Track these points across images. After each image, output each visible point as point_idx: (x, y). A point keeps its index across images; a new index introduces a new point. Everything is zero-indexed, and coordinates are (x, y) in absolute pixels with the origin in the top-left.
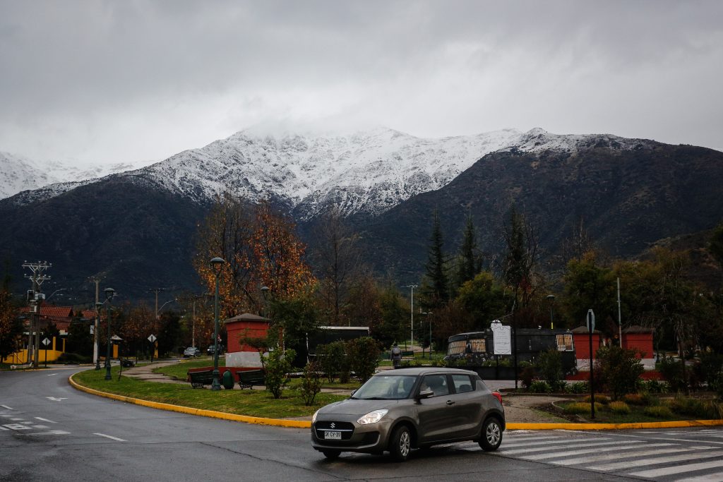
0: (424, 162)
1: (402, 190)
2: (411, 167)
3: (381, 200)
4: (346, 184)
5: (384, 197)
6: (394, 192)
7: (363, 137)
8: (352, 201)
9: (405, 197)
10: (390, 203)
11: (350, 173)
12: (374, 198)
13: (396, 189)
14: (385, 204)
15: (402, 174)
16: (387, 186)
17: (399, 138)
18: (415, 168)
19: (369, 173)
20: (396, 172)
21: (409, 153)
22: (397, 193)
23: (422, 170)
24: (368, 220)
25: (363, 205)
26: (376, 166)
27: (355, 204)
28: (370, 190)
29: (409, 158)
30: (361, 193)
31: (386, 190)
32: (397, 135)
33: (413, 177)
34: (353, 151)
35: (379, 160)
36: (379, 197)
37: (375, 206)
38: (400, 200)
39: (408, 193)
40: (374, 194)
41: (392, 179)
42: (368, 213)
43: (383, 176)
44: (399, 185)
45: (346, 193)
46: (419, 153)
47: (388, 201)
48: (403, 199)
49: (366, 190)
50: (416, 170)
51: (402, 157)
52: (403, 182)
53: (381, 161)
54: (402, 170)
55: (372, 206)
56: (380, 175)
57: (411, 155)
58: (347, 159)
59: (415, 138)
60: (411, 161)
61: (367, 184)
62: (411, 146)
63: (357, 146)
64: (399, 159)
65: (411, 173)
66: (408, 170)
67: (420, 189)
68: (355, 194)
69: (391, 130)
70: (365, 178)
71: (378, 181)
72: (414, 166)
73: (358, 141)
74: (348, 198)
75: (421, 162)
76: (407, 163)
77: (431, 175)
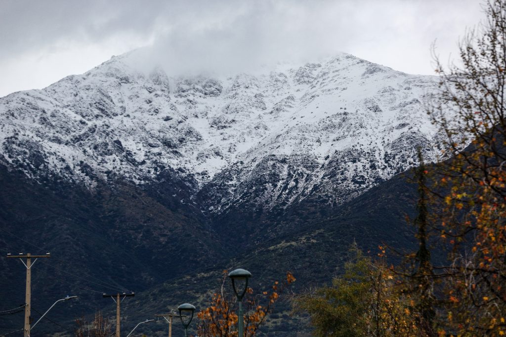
0: (418, 115)
1: (381, 163)
2: (396, 123)
3: (345, 179)
4: (286, 150)
5: (350, 174)
6: (368, 166)
7: (315, 73)
8: (296, 181)
9: (385, 174)
10: (360, 183)
11: (294, 134)
12: (333, 175)
13: (371, 161)
14: (352, 186)
15: (381, 135)
16: (355, 154)
17: (376, 76)
18: (403, 125)
19: (324, 132)
20: (370, 132)
21: (392, 101)
22: (373, 167)
23: (415, 129)
24: (323, 212)
25: (316, 188)
26: (337, 121)
27: (301, 184)
28: (327, 162)
29: (393, 109)
30: (313, 166)
31: (354, 162)
32: (373, 69)
33: (400, 140)
34: (298, 96)
35: (342, 111)
36: (342, 174)
37: (335, 190)
38: (378, 179)
39: (390, 166)
40: (334, 167)
41: (364, 143)
42: (325, 201)
43: (349, 139)
44: (377, 154)
45: (286, 166)
46: (410, 99)
47: (358, 180)
48: (383, 177)
49: (321, 161)
50: (405, 129)
51: (381, 107)
52: (382, 148)
53: (345, 114)
54: (381, 128)
55: (329, 189)
56: (344, 137)
57: (397, 103)
58: (288, 109)
59: (403, 74)
60: (396, 113)
61: (322, 152)
62: (397, 88)
63: (305, 88)
64: (376, 109)
65: (396, 134)
66: (391, 129)
67: (412, 160)
68: (301, 169)
69: (362, 61)
70: (318, 141)
71: (341, 146)
72: (401, 122)
73: (306, 79)
74: (289, 174)
75: (412, 116)
76: (389, 116)
77: (430, 138)
